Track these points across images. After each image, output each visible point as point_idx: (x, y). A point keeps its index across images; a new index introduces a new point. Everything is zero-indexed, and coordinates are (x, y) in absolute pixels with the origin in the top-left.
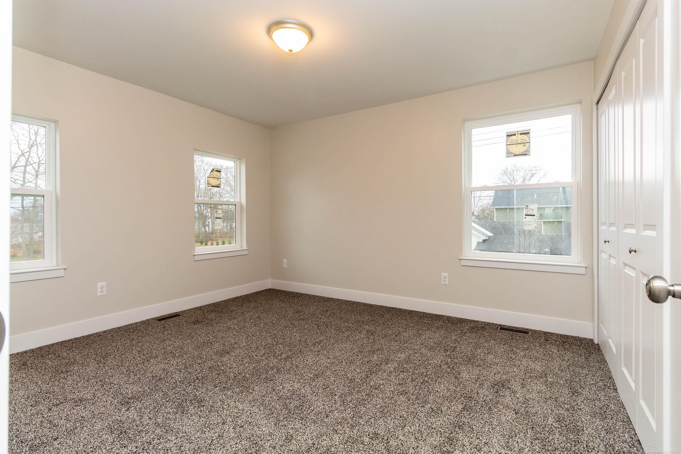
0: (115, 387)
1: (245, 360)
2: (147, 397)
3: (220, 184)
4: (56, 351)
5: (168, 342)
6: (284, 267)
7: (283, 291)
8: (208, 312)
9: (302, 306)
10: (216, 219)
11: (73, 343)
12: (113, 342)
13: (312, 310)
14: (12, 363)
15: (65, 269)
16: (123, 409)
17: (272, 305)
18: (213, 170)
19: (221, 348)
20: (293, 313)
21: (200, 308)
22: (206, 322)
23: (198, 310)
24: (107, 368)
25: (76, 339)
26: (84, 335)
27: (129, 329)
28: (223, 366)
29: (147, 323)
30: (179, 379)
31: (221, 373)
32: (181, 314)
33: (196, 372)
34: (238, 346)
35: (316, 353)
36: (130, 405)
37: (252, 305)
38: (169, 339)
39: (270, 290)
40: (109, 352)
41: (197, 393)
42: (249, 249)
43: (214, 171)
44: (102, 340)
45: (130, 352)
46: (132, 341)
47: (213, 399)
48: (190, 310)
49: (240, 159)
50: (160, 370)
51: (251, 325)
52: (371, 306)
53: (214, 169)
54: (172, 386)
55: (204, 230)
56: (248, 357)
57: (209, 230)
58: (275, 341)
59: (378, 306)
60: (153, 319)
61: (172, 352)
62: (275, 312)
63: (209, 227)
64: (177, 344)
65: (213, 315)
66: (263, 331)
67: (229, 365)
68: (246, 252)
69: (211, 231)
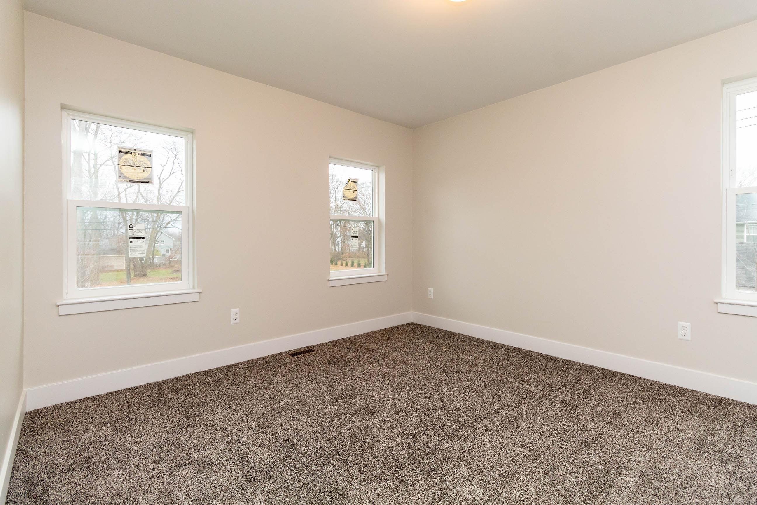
0: (242, 448)
1: (396, 431)
2: (277, 474)
3: (356, 197)
4: (190, 385)
5: (301, 388)
6: (429, 297)
7: (429, 327)
8: (344, 349)
9: (456, 351)
10: (352, 238)
11: (206, 376)
12: (244, 380)
13: (471, 358)
14: (149, 395)
15: (200, 293)
16: (249, 490)
17: (419, 346)
18: (349, 181)
19: (363, 405)
20: (447, 361)
21: (335, 343)
22: (343, 363)
23: (333, 346)
24: (236, 416)
25: (210, 370)
26: (218, 367)
27: (262, 364)
28: (368, 436)
29: (279, 357)
30: (314, 449)
31: (367, 448)
32: (315, 349)
33: (334, 441)
34: (384, 405)
35: (494, 432)
36: (257, 485)
37: (394, 343)
38: (303, 383)
39: (412, 324)
40: (239, 394)
41: (337, 479)
42: (388, 274)
43: (351, 182)
44: (234, 375)
45: (261, 396)
46: (264, 382)
47: (359, 495)
48: (324, 344)
49: (378, 167)
50: (293, 431)
51: (396, 373)
52: (554, 360)
53: (350, 179)
54: (307, 461)
55: (333, 249)
56: (398, 426)
57: (338, 249)
58: (431, 404)
59: (565, 361)
60: (285, 353)
61: (306, 402)
62: (423, 356)
63: (338, 246)
64: (311, 391)
65: (349, 355)
66: (413, 384)
67: (375, 435)
68: (385, 278)
69: (341, 250)
